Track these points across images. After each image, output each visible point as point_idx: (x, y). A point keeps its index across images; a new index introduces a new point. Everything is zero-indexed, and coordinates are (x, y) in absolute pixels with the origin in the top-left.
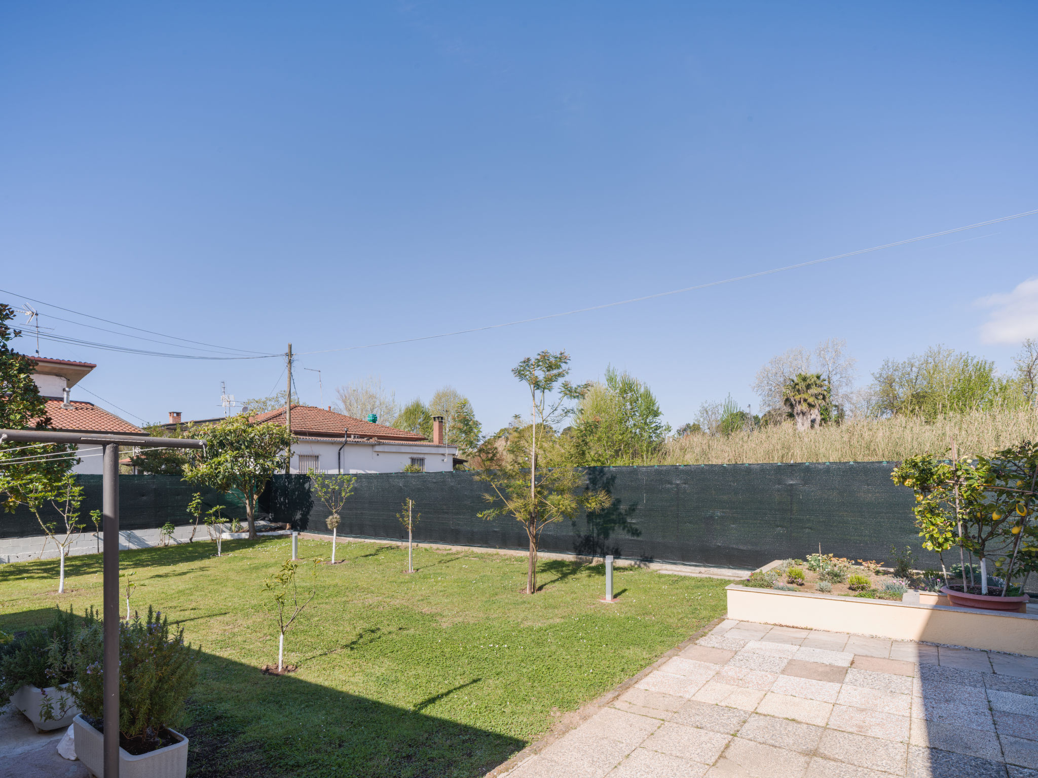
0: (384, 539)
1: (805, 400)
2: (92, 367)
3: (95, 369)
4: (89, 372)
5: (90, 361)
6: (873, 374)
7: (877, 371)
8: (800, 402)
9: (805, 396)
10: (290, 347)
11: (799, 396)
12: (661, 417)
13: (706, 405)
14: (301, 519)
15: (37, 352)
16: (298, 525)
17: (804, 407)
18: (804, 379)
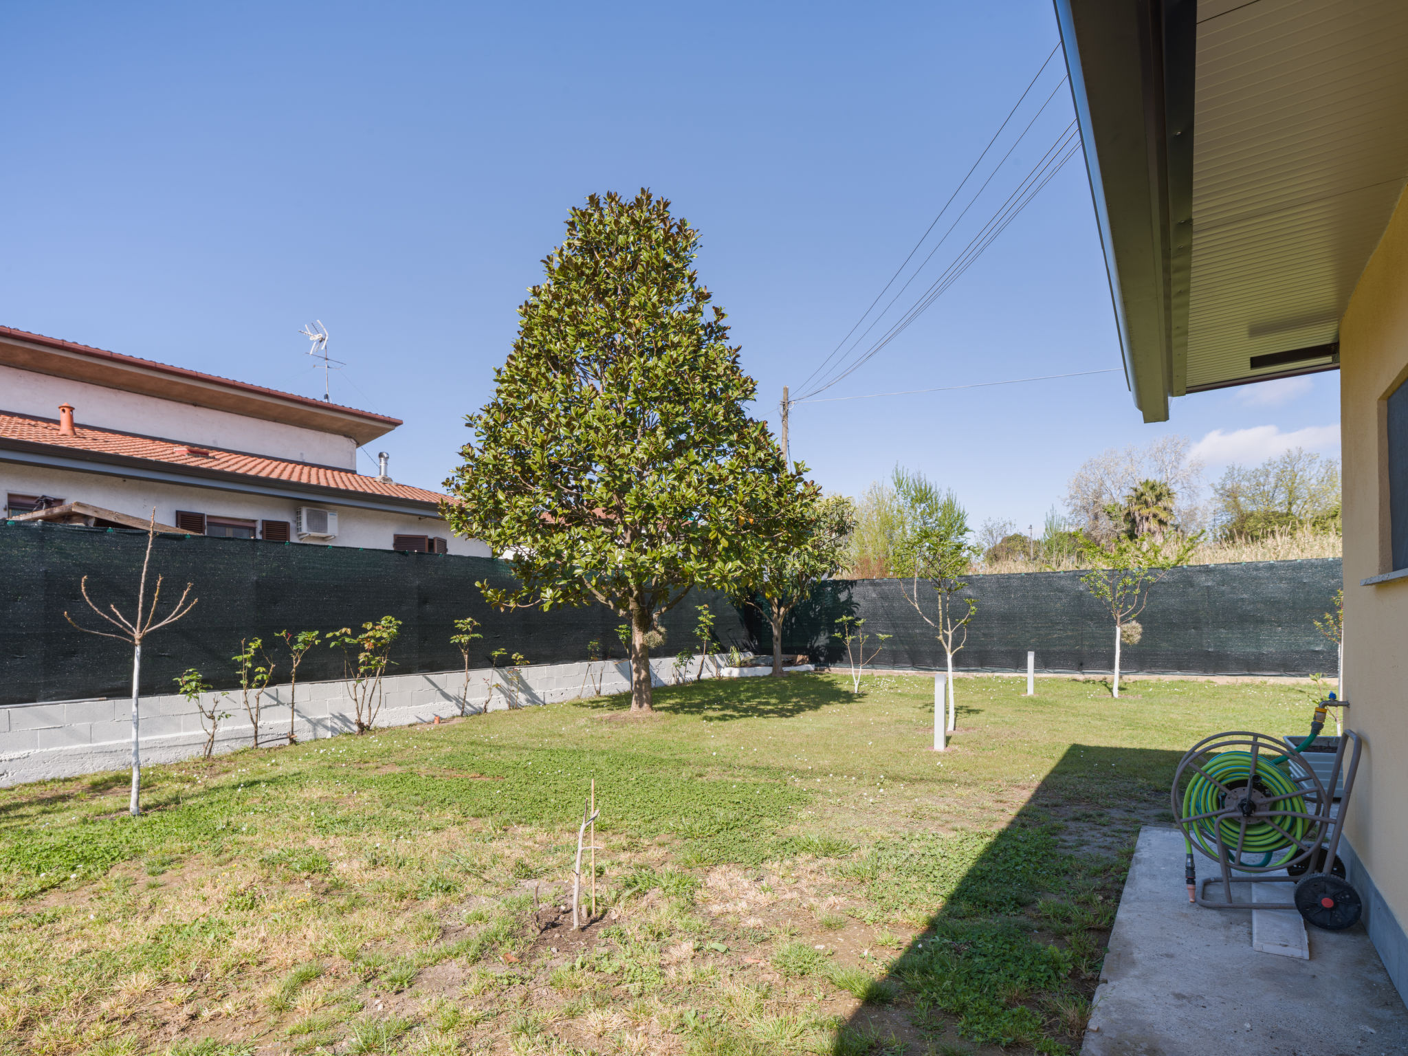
0: (1011, 672)
1: (1155, 516)
2: (396, 424)
3: (397, 428)
4: (390, 430)
5: (394, 416)
6: (1212, 485)
7: (1217, 482)
8: (1147, 519)
9: (1153, 510)
10: (786, 390)
11: (1148, 511)
12: (967, 534)
13: (990, 524)
14: (827, 647)
15: (327, 397)
16: (822, 655)
17: (1154, 525)
18: (1153, 488)
